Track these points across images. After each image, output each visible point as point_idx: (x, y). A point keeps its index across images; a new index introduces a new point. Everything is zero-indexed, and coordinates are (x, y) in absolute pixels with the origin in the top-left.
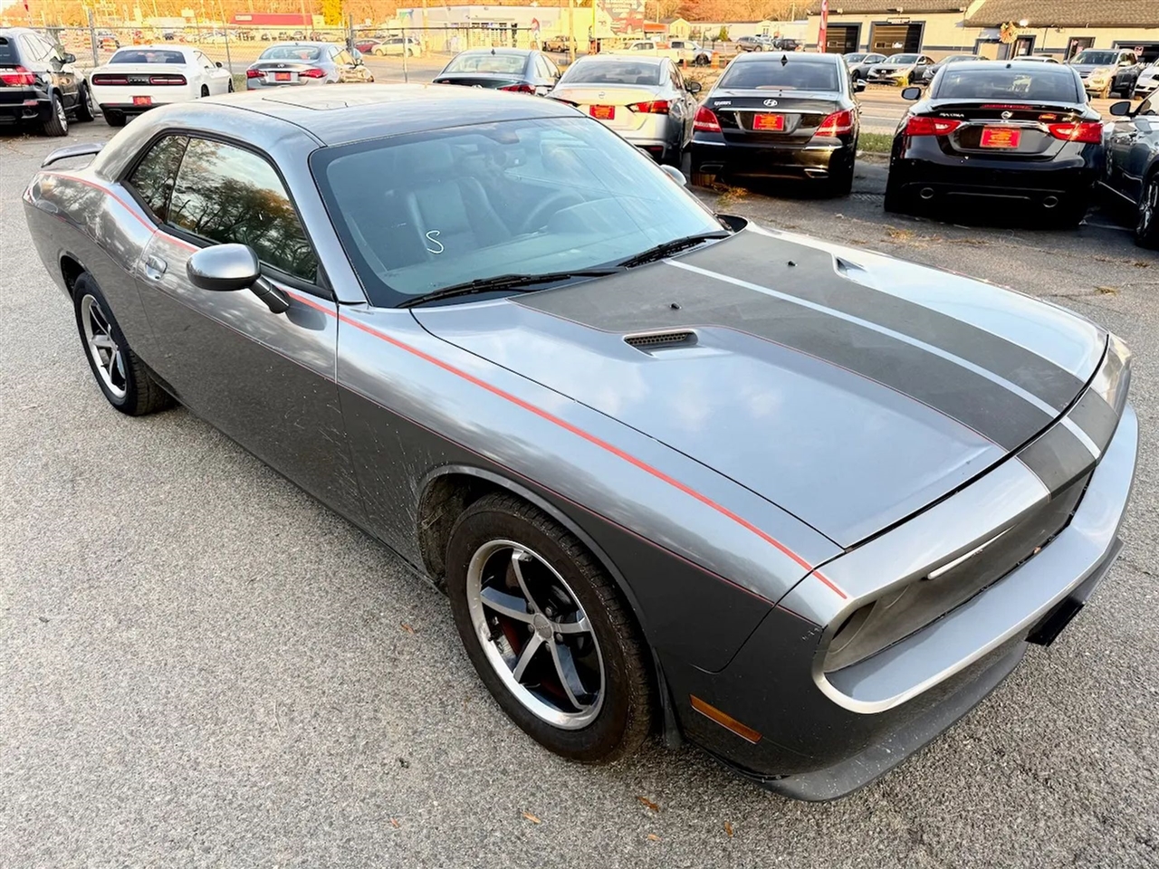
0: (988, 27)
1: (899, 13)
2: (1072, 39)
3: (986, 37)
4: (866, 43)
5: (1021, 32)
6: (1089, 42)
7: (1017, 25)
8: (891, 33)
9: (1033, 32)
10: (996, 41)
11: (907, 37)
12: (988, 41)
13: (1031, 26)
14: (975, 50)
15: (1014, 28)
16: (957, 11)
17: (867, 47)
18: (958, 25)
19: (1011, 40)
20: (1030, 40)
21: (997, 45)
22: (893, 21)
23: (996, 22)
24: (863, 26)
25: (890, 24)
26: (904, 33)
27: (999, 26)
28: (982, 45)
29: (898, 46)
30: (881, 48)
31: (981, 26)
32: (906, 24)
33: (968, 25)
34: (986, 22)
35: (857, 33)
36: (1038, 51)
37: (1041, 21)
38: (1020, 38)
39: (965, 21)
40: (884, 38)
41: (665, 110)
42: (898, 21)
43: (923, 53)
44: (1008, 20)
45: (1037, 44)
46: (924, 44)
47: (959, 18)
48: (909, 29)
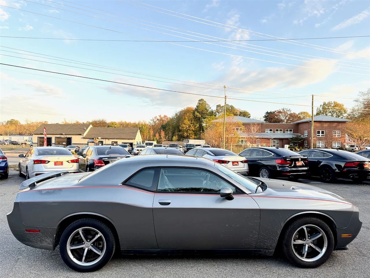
0: (90, 139)
1: (63, 135)
2: (112, 142)
3: (90, 141)
4: (54, 143)
5: (99, 140)
6: (116, 142)
7: (98, 138)
8: (61, 140)
9: (102, 140)
10: (93, 142)
11: (67, 141)
12: (91, 142)
13: (102, 139)
14: (88, 144)
15: (97, 139)
16: (81, 135)
17: (55, 144)
18: (82, 138)
19: (97, 142)
20: (102, 142)
21: (94, 143)
22: (62, 137)
23: (92, 138)
24: (52, 138)
25: (61, 138)
26: (66, 140)
27: (93, 139)
28: (89, 143)
29: (64, 143)
30: (59, 144)
31: (88, 139)
32: (66, 138)
33: (84, 138)
34: (89, 137)
35: (51, 140)
36: (104, 145)
37: (104, 137)
38: (99, 141)
39: (83, 137)
40: (60, 141)
41: (78, 162)
42: (64, 137)
43: (73, 145)
44: (95, 137)
45: (104, 143)
46: (72, 143)
47: (81, 136)
48: (67, 139)
